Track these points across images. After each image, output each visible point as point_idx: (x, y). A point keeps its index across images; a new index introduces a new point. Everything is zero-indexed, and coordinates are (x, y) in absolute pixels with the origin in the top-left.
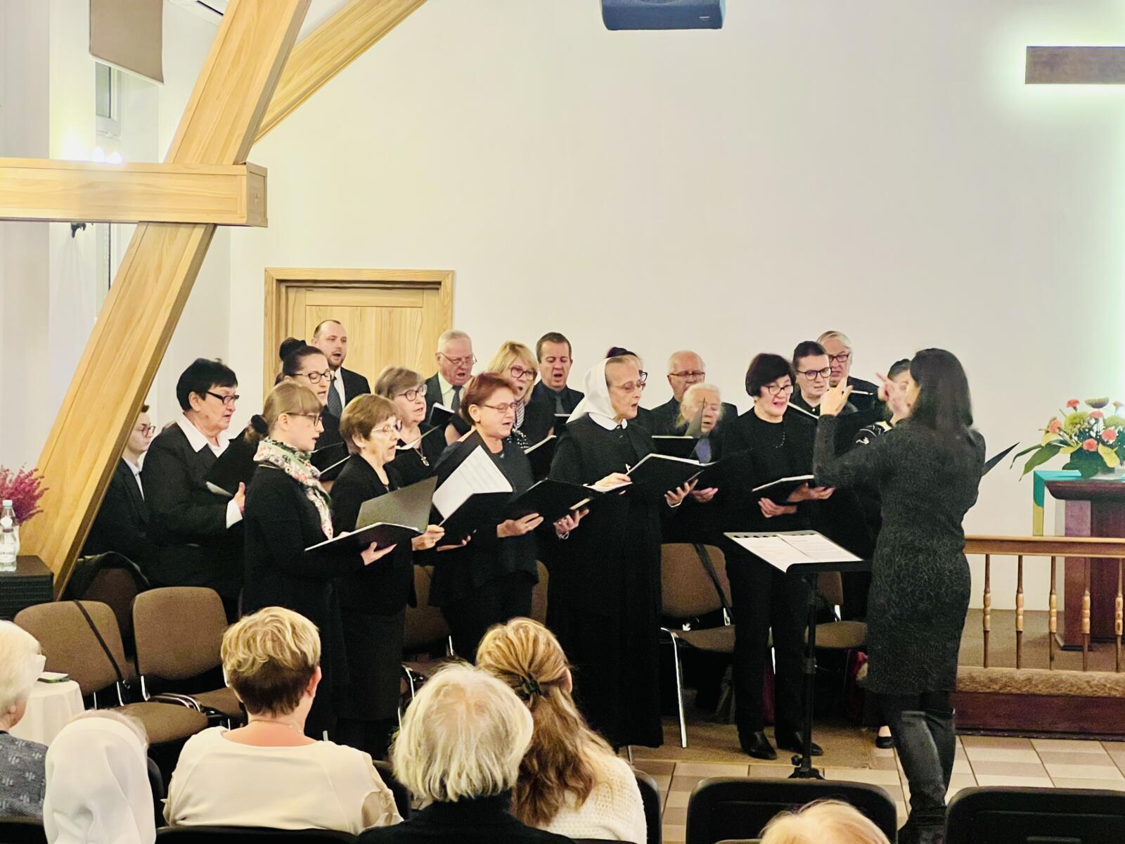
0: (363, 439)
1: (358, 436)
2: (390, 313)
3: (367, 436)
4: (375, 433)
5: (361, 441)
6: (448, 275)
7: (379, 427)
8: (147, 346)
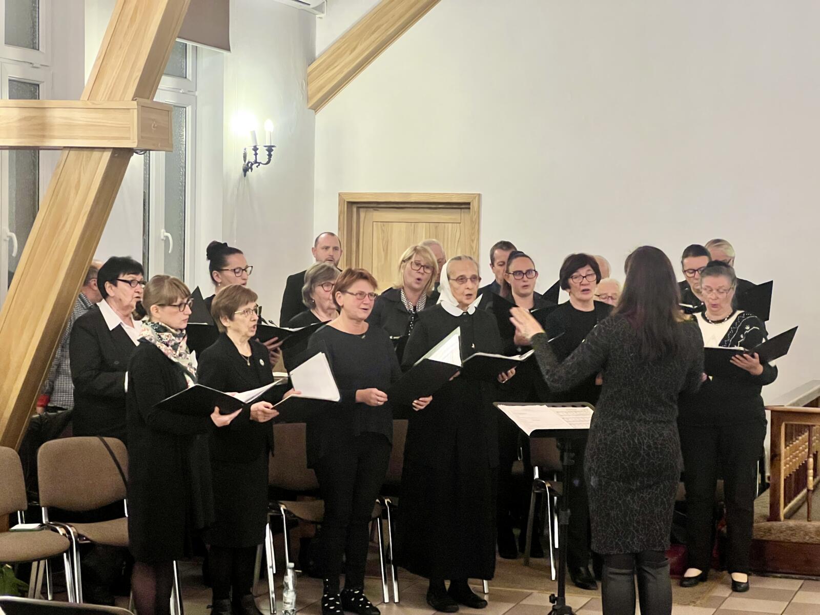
0: (228, 320)
1: (224, 318)
2: (436, 227)
3: (231, 318)
4: (238, 315)
5: (227, 322)
6: (475, 198)
7: (241, 309)
8: (70, 245)
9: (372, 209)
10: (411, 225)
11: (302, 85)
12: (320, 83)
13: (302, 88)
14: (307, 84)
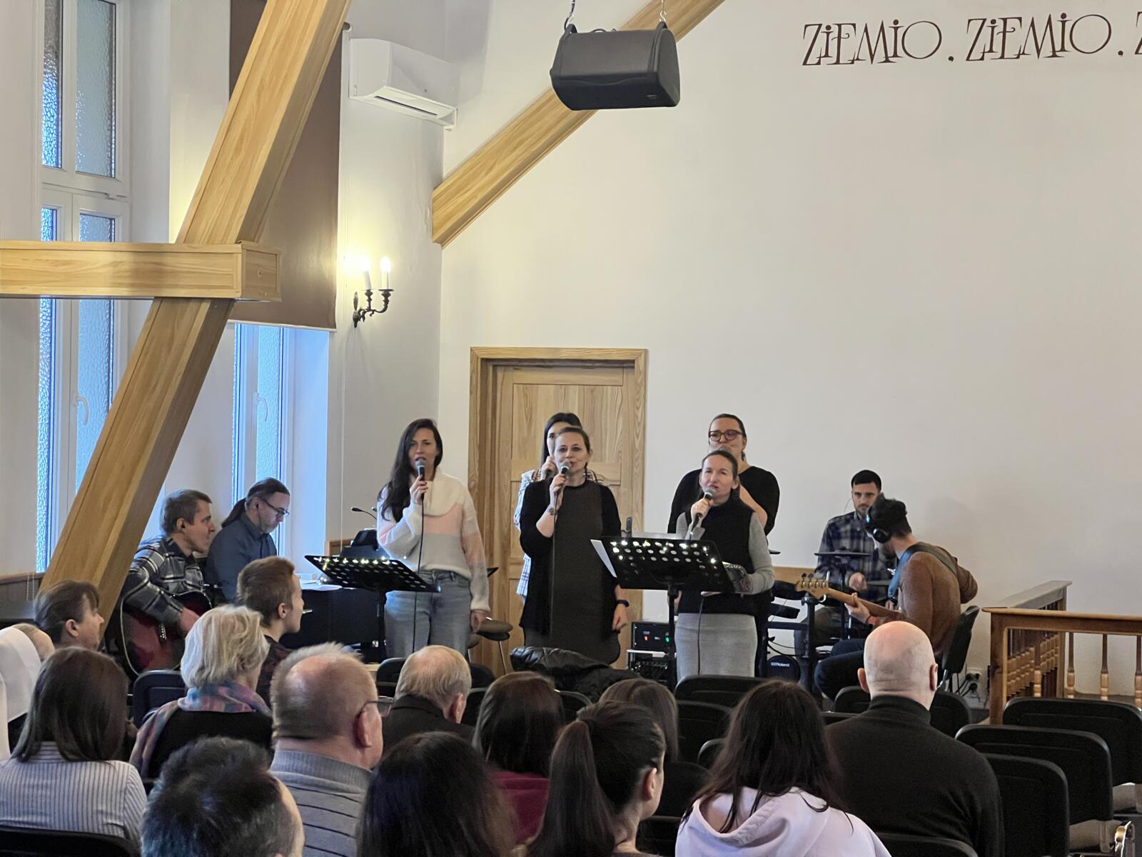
2: (592, 391)
6: (641, 354)
9: (512, 368)
10: (561, 388)
11: (426, 213)
12: (448, 211)
13: (426, 216)
14: (433, 212)
